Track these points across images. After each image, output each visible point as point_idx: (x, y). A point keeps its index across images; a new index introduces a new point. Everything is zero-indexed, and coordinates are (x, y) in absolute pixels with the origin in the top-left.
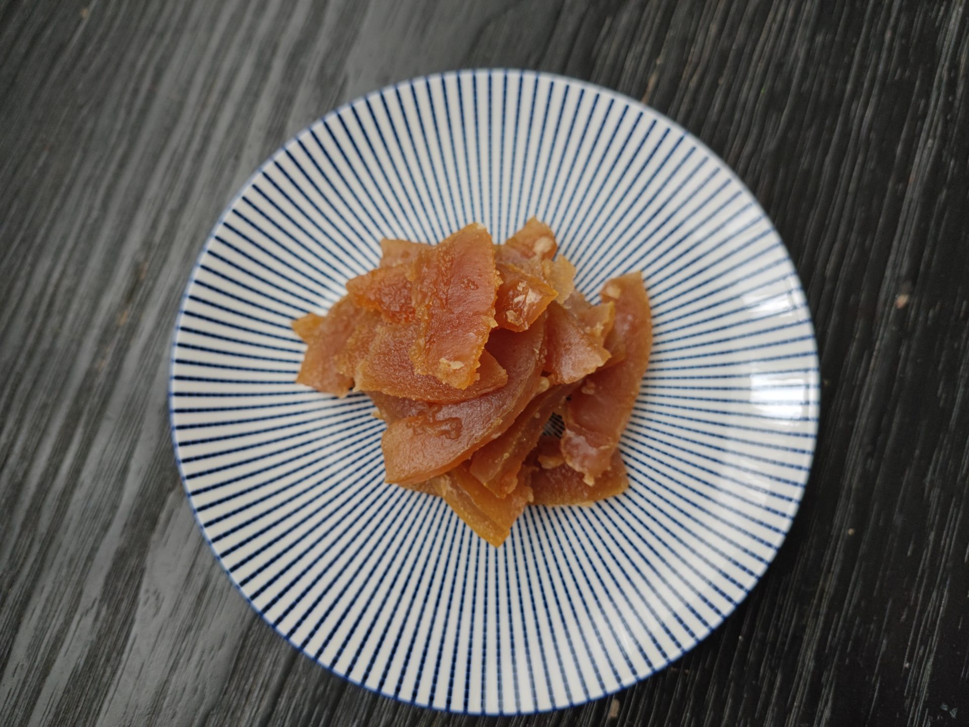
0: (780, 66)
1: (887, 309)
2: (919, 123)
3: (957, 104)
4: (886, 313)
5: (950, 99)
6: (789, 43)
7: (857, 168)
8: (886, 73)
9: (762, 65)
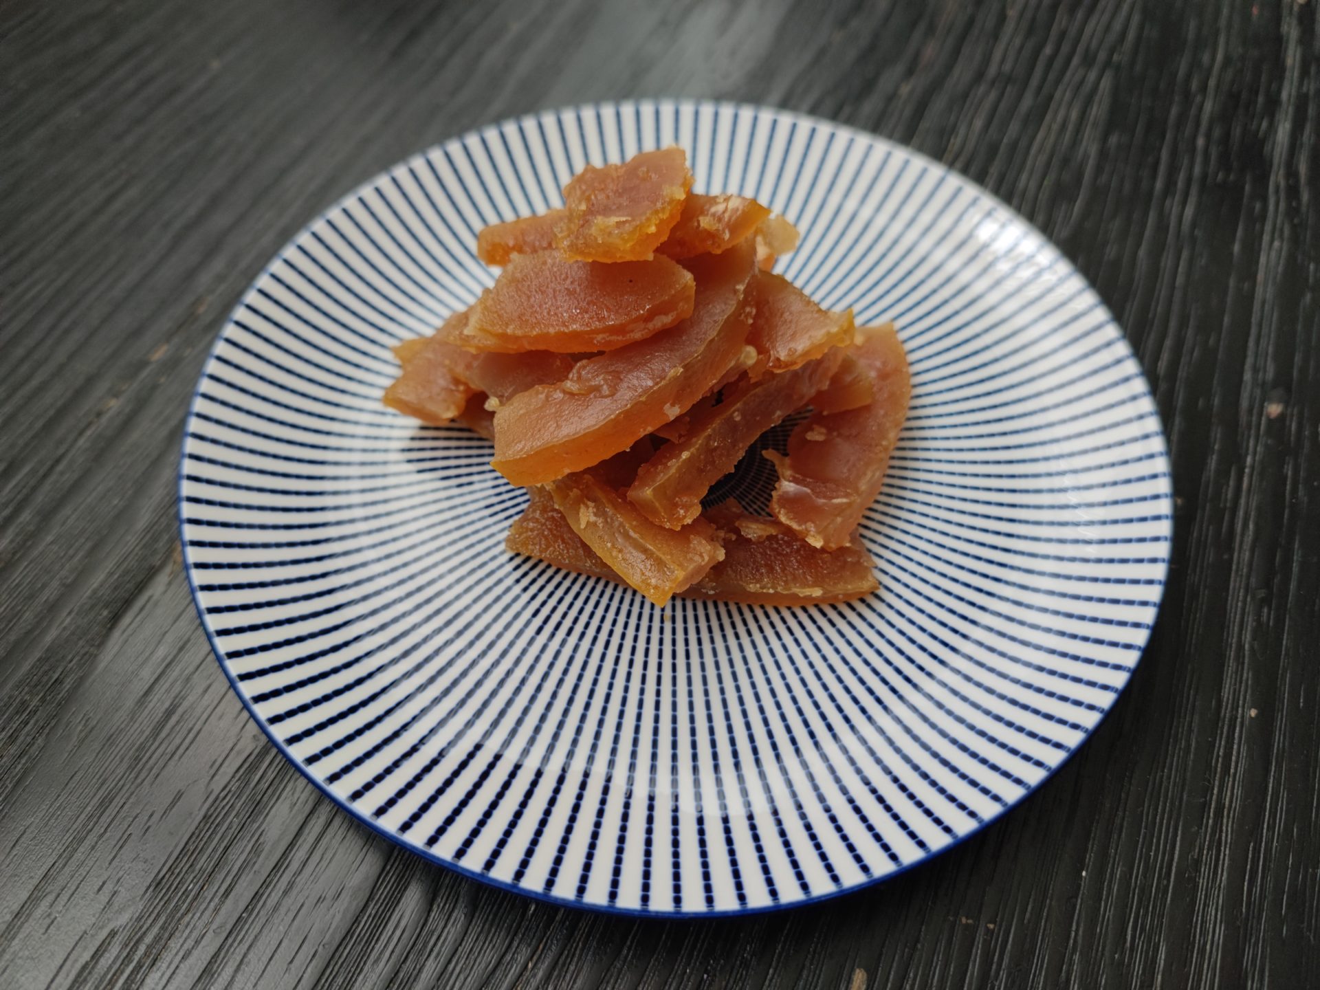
0: (1066, 161)
1: (1254, 418)
2: (1258, 226)
3: (1304, 209)
4: (1254, 423)
5: (1294, 204)
6: (1075, 143)
7: (1182, 264)
8: (1204, 176)
9: (1042, 159)
